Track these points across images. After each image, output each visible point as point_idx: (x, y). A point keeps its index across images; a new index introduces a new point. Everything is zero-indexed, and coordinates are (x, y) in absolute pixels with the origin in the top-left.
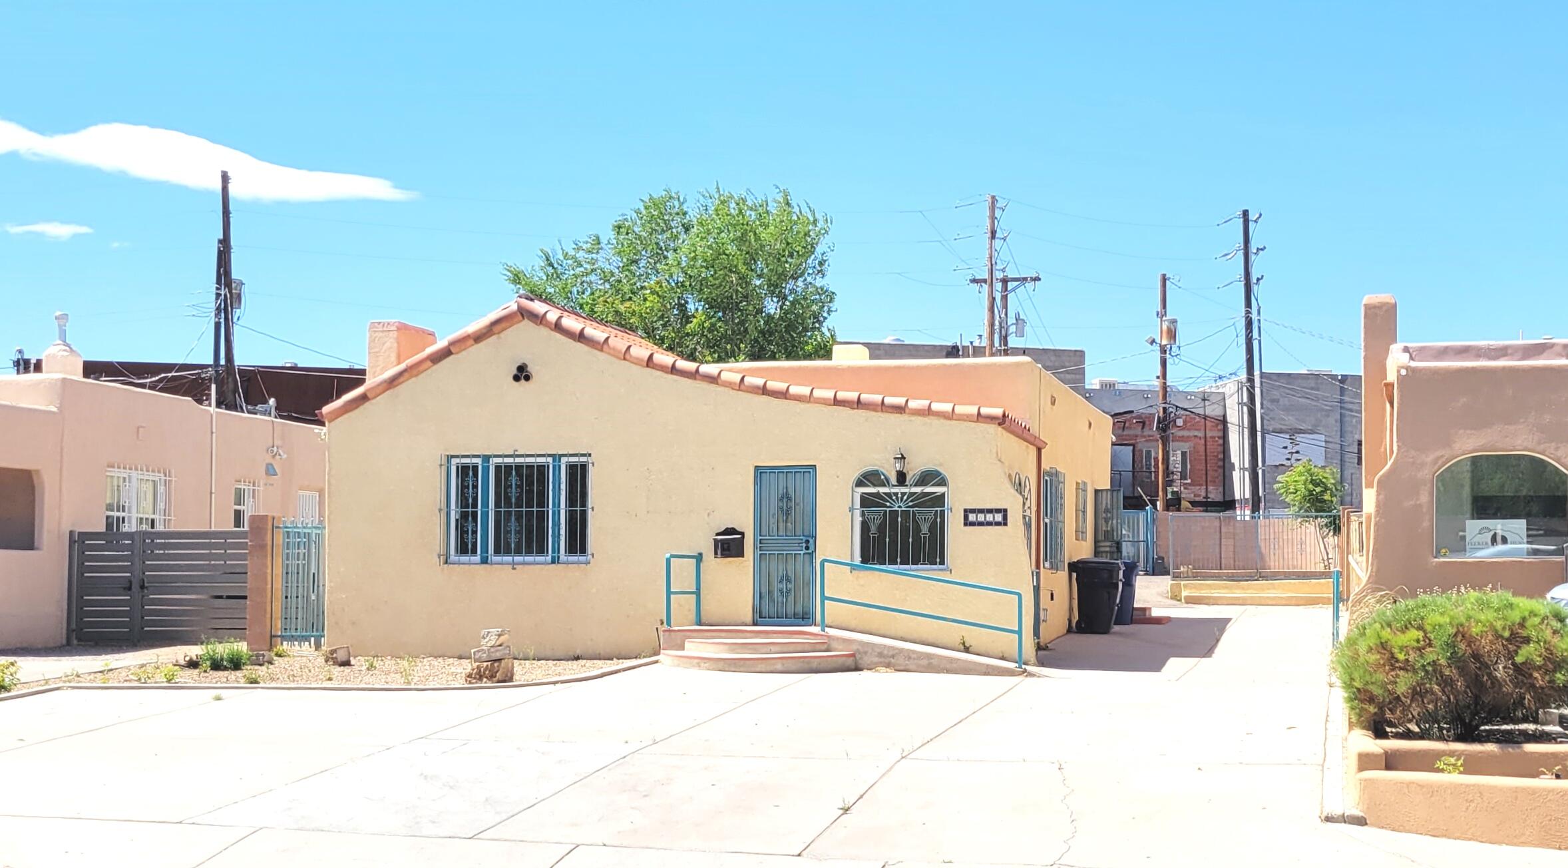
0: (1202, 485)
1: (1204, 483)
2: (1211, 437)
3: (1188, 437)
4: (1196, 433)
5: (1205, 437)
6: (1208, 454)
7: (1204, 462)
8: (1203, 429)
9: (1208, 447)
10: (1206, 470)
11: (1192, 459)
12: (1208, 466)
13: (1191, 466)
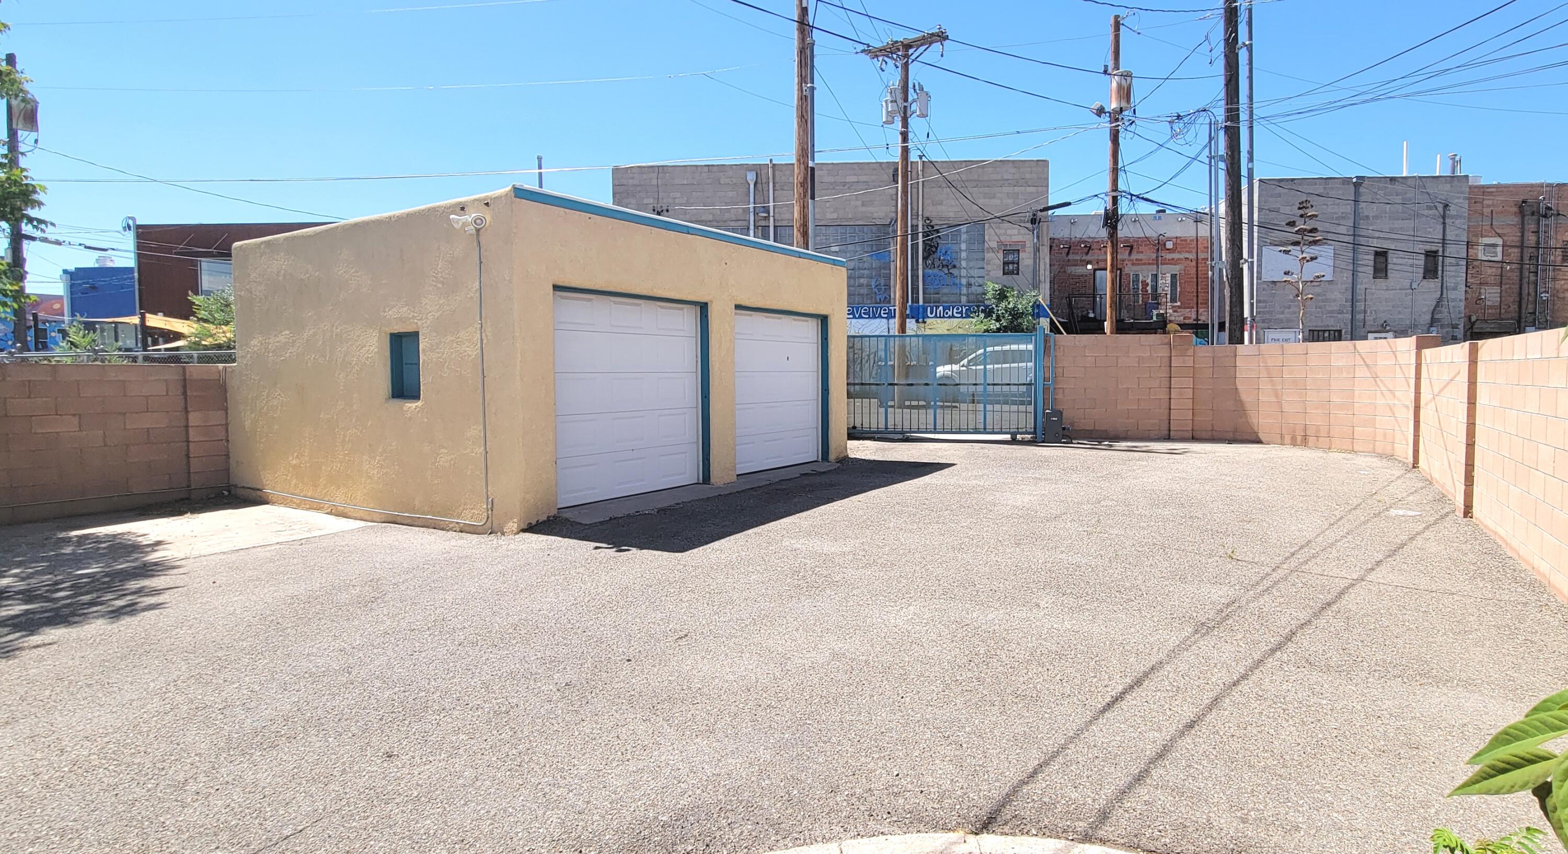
0: (1192, 308)
1: (1195, 306)
3: (1178, 259)
4: (1187, 255)
5: (1197, 260)
6: (1199, 275)
7: (1195, 284)
8: (1195, 251)
9: (1199, 269)
10: (1197, 292)
11: (1182, 281)
12: (1199, 288)
13: (1181, 288)
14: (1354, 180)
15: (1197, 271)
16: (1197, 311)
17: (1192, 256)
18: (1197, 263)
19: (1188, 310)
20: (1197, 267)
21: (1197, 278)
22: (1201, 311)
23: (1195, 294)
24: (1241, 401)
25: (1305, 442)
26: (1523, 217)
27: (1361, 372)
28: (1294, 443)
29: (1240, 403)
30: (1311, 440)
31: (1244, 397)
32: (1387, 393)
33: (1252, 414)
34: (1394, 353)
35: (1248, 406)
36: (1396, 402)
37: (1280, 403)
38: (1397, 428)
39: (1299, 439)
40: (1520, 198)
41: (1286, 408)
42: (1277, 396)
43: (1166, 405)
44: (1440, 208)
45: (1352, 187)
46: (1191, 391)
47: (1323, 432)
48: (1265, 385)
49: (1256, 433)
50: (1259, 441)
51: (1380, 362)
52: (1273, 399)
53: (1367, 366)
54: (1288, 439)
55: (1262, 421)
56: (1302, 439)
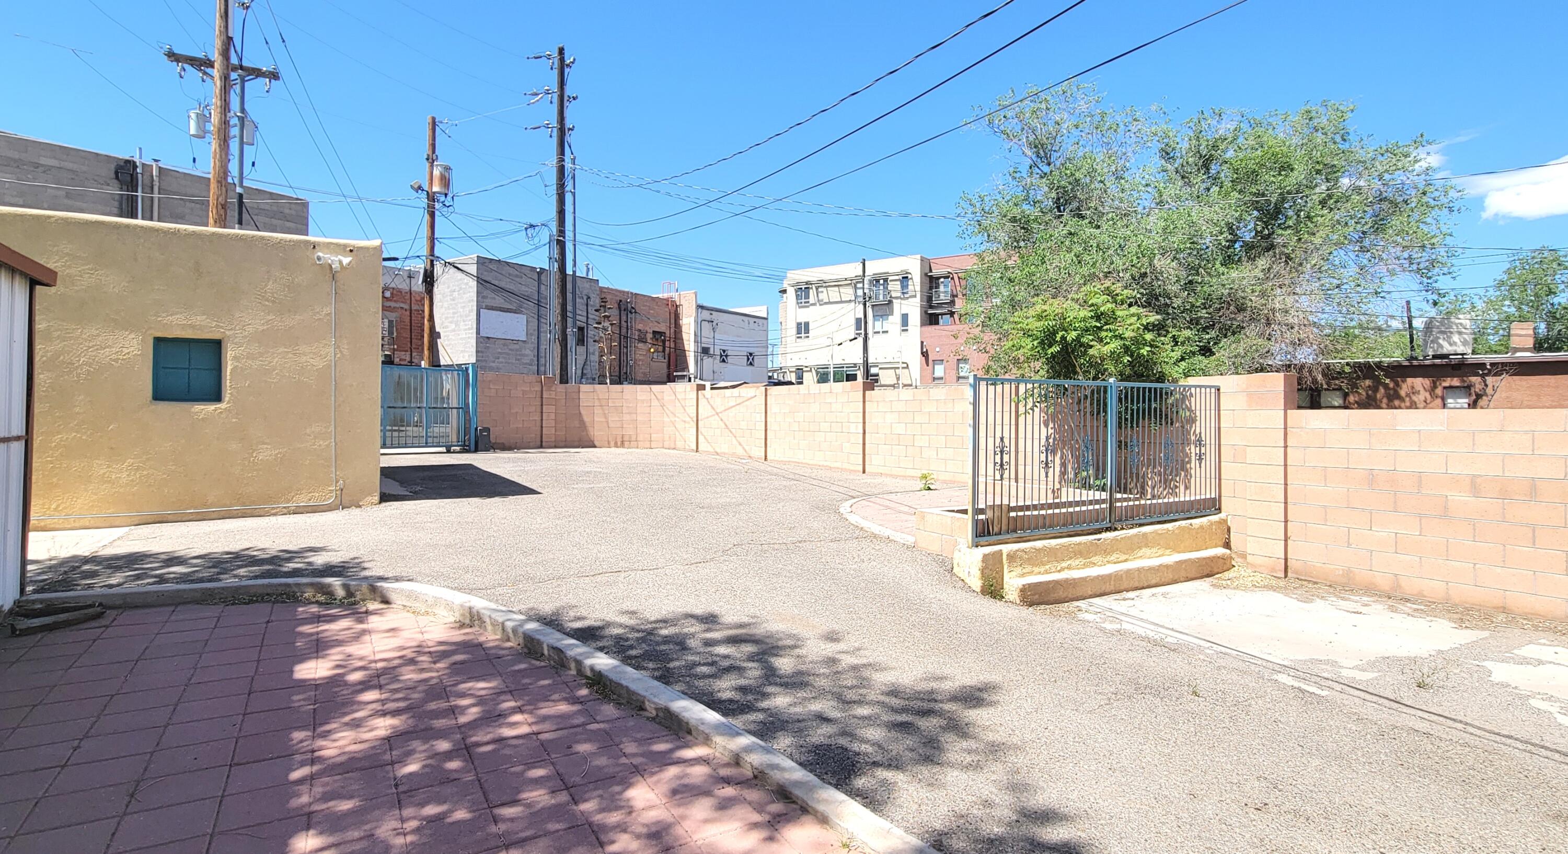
0: (406, 351)
1: (409, 350)
2: (415, 310)
3: (394, 308)
4: (402, 305)
5: (411, 310)
6: (413, 324)
7: (409, 331)
8: (408, 302)
9: (413, 318)
10: (411, 338)
11: (398, 327)
12: (413, 334)
13: (397, 333)
14: (538, 270)
15: (411, 320)
16: (411, 355)
17: (406, 307)
18: (411, 313)
19: (404, 353)
20: (411, 316)
21: (411, 325)
22: (414, 354)
23: (409, 340)
24: (583, 421)
25: (623, 445)
26: (620, 311)
27: (655, 403)
28: (616, 446)
29: (582, 422)
30: (626, 444)
31: (586, 419)
32: (670, 415)
33: (590, 429)
34: (675, 393)
35: (588, 424)
36: (677, 419)
37: (607, 422)
38: (677, 433)
39: (619, 443)
40: (619, 299)
41: (611, 425)
42: (606, 418)
43: (539, 424)
44: (585, 298)
45: (536, 274)
46: (554, 415)
47: (633, 438)
48: (598, 411)
49: (593, 442)
50: (595, 447)
51: (666, 398)
52: (603, 420)
53: (657, 399)
54: (612, 444)
55: (596, 433)
56: (621, 443)
